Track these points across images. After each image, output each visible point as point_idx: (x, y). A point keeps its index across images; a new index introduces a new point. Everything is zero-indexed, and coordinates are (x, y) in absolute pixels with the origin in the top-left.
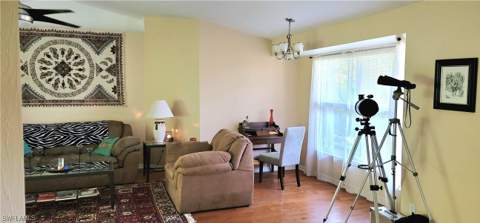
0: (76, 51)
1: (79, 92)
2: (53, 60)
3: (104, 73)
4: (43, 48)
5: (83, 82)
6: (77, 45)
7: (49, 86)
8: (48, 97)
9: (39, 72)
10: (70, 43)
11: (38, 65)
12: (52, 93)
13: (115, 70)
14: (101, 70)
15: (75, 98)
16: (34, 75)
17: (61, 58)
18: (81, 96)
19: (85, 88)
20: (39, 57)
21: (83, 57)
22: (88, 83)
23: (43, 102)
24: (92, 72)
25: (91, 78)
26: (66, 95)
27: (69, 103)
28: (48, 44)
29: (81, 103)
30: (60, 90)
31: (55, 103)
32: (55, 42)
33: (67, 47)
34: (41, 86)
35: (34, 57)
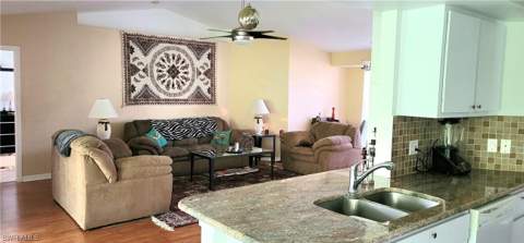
0: (183, 56)
1: (184, 92)
2: (166, 64)
3: (202, 76)
4: (159, 53)
5: (187, 84)
6: (184, 52)
7: (163, 87)
8: (162, 96)
9: (156, 74)
10: (178, 49)
11: (155, 68)
12: (165, 93)
13: (210, 73)
15: (181, 98)
16: (152, 77)
17: (173, 63)
18: (185, 96)
19: (188, 89)
20: (157, 61)
21: (188, 62)
22: (191, 85)
23: (158, 101)
24: (193, 75)
25: (193, 80)
26: (175, 95)
27: (177, 102)
28: (163, 50)
29: (186, 102)
30: (171, 91)
31: (167, 102)
32: (168, 48)
33: (177, 53)
34: (157, 86)
35: (153, 61)
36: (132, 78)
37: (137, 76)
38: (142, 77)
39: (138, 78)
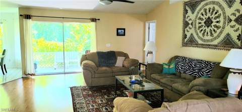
0: (217, 8)
3: (233, 23)
4: (200, 10)
5: (218, 31)
6: (217, 3)
7: (201, 35)
8: (200, 42)
9: (198, 26)
11: (197, 21)
12: (202, 39)
14: (231, 20)
16: (195, 28)
17: (208, 15)
18: (216, 42)
19: (218, 36)
20: (199, 16)
21: (220, 12)
22: (221, 32)
23: (197, 45)
24: (224, 23)
25: (224, 28)
26: (208, 41)
28: (203, 6)
29: (215, 47)
30: (206, 37)
31: (203, 46)
32: (206, 4)
33: (212, 7)
34: (197, 34)
35: (197, 16)
36: (186, 30)
37: (188, 28)
38: (190, 28)
39: (189, 30)
